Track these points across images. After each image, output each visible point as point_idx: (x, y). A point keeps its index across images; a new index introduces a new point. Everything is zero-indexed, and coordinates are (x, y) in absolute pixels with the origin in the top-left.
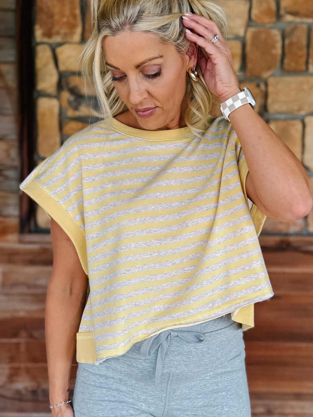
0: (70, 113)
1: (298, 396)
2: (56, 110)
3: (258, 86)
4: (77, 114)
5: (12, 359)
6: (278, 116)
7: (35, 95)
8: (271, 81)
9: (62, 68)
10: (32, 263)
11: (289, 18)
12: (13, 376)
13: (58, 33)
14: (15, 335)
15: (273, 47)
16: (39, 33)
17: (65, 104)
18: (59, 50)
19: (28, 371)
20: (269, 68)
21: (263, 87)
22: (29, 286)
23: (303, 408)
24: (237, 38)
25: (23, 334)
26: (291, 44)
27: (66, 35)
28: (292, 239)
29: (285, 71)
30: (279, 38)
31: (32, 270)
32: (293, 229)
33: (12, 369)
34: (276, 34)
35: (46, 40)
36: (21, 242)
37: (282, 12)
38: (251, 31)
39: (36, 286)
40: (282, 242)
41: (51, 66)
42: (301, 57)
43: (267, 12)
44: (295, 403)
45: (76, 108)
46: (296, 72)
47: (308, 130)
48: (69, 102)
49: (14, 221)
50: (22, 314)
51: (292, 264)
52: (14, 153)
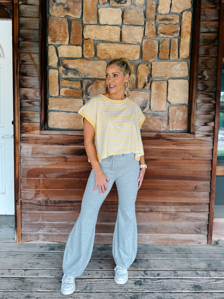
0: (64, 76)
1: (164, 204)
2: (57, 75)
3: (148, 65)
4: (67, 76)
5: (36, 187)
6: (156, 79)
7: (48, 68)
8: (153, 63)
9: (60, 56)
10: (46, 143)
11: (162, 35)
12: (37, 194)
13: (58, 40)
14: (38, 176)
15: (155, 48)
16: (49, 40)
17: (61, 72)
18: (58, 48)
19: (43, 192)
20: (152, 58)
21: (150, 66)
22: (44, 154)
23: (166, 209)
24: (138, 44)
25: (42, 176)
26: (162, 47)
27: (62, 41)
28: (161, 134)
29: (160, 59)
30: (157, 44)
31: (46, 147)
32: (162, 130)
33: (36, 191)
34: (156, 42)
35: (53, 43)
36: (41, 134)
37: (159, 33)
38: (144, 41)
39: (47, 154)
40: (157, 135)
41: (55, 55)
42: (167, 53)
43: (152, 32)
44: (162, 207)
45: (66, 74)
46: (165, 60)
47: (169, 85)
48: (63, 71)
49: (38, 125)
50: (41, 167)
51: (162, 145)
52: (38, 94)
